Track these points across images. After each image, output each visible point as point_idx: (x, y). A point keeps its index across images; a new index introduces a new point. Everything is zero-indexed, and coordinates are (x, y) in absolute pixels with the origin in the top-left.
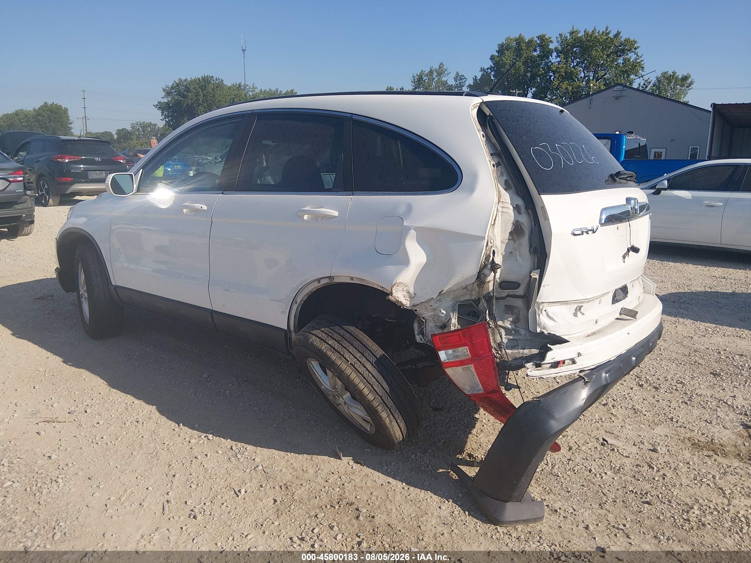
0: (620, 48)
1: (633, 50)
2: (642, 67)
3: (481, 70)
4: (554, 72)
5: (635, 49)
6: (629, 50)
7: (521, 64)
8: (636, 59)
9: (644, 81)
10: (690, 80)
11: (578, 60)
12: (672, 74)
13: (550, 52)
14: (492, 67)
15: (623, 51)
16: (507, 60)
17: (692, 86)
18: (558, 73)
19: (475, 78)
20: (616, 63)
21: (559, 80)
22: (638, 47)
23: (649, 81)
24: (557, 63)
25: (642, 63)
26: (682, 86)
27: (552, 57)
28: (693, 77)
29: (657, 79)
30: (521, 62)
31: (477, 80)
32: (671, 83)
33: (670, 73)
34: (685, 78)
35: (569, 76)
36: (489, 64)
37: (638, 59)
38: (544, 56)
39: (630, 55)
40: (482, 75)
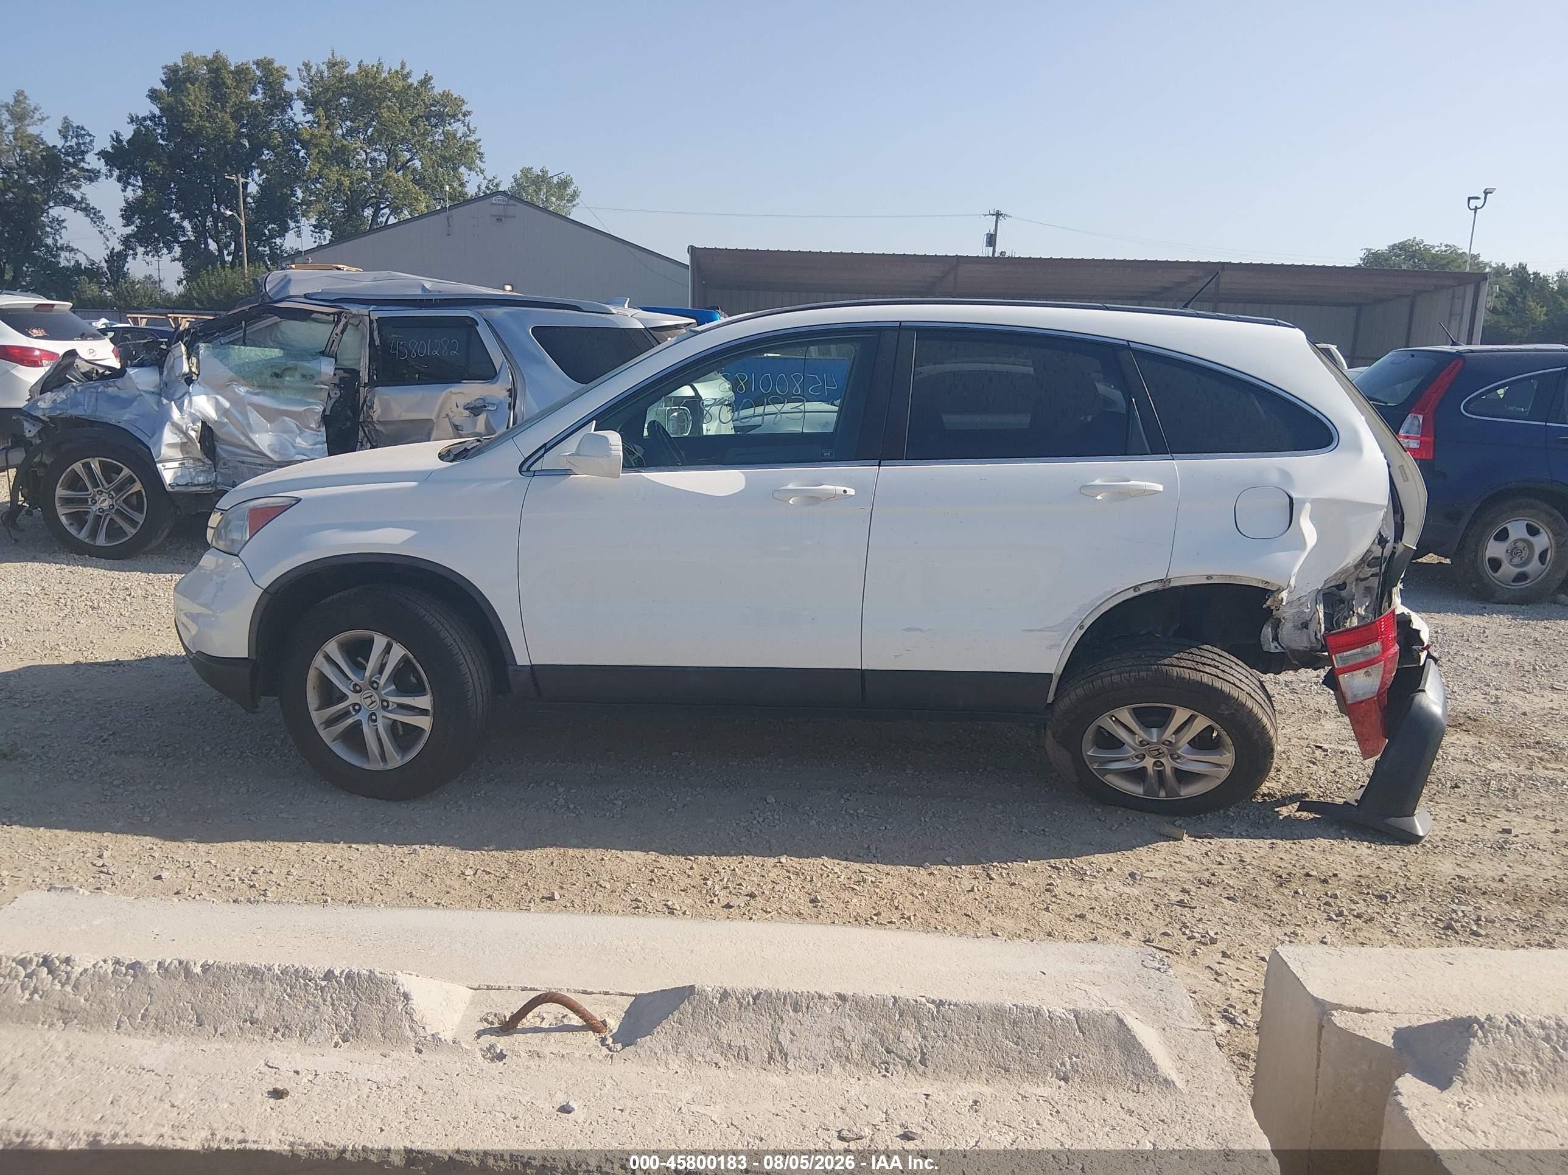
0: (433, 108)
1: (460, 116)
2: (479, 154)
3: (132, 121)
4: (305, 145)
5: (465, 115)
6: (454, 116)
7: (227, 117)
8: (465, 135)
9: (486, 181)
10: (573, 187)
11: (348, 123)
12: (540, 174)
13: (286, 101)
14: (154, 116)
15: (440, 116)
16: (194, 105)
17: (577, 200)
18: (316, 146)
19: (117, 137)
20: (430, 140)
21: (319, 163)
22: (469, 113)
23: (495, 182)
24: (306, 125)
25: (479, 144)
26: (560, 198)
27: (292, 110)
28: (577, 183)
29: (516, 180)
30: (226, 112)
31: (121, 141)
32: (540, 190)
33: (537, 171)
34: (564, 184)
35: (340, 156)
36: (148, 108)
37: (469, 136)
38: (276, 106)
39: (456, 125)
40: (137, 133)
